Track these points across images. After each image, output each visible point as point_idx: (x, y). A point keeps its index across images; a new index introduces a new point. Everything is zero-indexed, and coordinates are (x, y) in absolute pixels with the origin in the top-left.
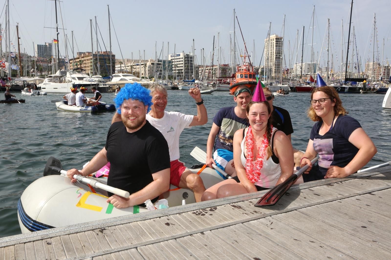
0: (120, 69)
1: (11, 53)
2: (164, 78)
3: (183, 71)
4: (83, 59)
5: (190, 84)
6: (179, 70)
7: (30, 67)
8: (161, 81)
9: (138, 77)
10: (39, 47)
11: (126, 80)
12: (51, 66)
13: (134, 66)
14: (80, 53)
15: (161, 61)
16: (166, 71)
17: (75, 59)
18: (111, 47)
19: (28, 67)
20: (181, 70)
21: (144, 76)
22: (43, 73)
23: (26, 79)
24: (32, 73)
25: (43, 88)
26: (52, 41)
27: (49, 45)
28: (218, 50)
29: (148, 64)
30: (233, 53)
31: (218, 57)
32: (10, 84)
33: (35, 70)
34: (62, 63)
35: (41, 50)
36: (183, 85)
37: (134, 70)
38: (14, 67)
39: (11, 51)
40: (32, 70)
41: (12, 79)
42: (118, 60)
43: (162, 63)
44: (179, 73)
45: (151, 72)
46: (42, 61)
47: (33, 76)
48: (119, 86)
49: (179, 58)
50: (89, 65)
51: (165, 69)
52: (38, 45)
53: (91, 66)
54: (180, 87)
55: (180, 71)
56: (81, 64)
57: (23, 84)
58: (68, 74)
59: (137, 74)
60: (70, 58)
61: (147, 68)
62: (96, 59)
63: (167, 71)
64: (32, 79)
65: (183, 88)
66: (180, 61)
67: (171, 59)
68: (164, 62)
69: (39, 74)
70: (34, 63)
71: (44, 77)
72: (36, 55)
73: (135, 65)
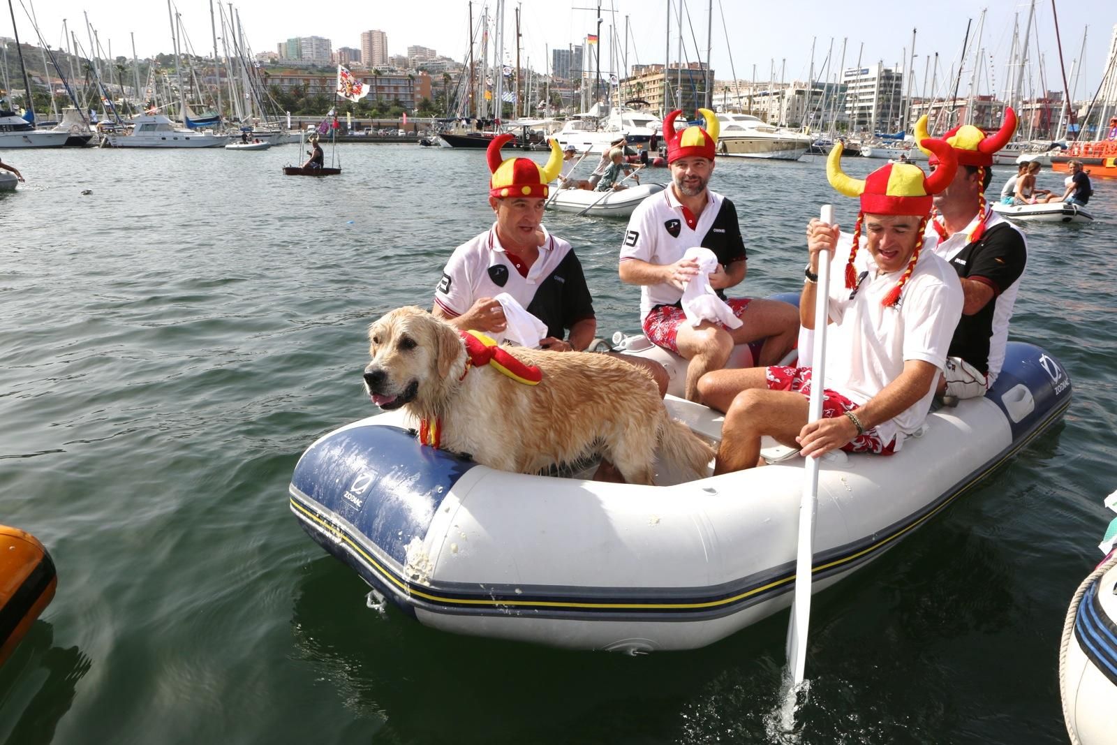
0: (723, 102)
1: (504, 66)
2: (825, 128)
3: (871, 111)
4: (644, 80)
5: (891, 143)
6: (862, 108)
7: (538, 98)
8: (818, 135)
9: (765, 120)
10: (558, 55)
11: (741, 129)
12: (579, 96)
13: (755, 96)
14: (638, 68)
15: (822, 86)
16: (832, 110)
17: (629, 80)
18: (709, 51)
19: (533, 97)
20: (869, 108)
21: (775, 120)
22: (562, 111)
23: (528, 121)
24: (540, 111)
25: (561, 143)
26: (585, 39)
27: (576, 49)
28: (977, 57)
29: (790, 92)
30: (1018, 64)
31: (974, 76)
32: (498, 133)
33: (547, 103)
34: (601, 89)
35: (559, 60)
36: (874, 146)
37: (754, 107)
38: (508, 97)
39: (504, 64)
40: (542, 102)
41: (502, 123)
42: (719, 82)
43: (824, 91)
44: (860, 115)
45: (793, 113)
46: (561, 85)
47: (542, 116)
48: (724, 143)
49: (866, 80)
50: (658, 92)
51: (828, 106)
52: (554, 51)
53: (660, 96)
54: (866, 151)
55: (867, 112)
56: (639, 92)
57: (522, 133)
58: (613, 112)
59: (762, 116)
60: (623, 76)
61: (785, 105)
62: (674, 81)
63: (834, 110)
64: (540, 121)
65: (873, 151)
66: (866, 87)
67: (846, 82)
68: (830, 87)
69: (553, 112)
70: (545, 89)
71: (564, 119)
72: (551, 72)
73: (760, 96)
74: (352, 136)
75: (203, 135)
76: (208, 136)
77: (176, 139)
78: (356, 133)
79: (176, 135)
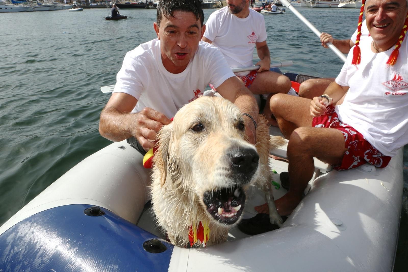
74: (91, 6)
75: (18, 7)
76: (21, 7)
77: (6, 8)
78: (93, 4)
79: (6, 7)
